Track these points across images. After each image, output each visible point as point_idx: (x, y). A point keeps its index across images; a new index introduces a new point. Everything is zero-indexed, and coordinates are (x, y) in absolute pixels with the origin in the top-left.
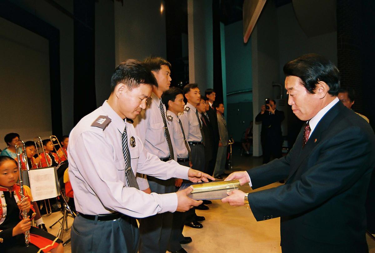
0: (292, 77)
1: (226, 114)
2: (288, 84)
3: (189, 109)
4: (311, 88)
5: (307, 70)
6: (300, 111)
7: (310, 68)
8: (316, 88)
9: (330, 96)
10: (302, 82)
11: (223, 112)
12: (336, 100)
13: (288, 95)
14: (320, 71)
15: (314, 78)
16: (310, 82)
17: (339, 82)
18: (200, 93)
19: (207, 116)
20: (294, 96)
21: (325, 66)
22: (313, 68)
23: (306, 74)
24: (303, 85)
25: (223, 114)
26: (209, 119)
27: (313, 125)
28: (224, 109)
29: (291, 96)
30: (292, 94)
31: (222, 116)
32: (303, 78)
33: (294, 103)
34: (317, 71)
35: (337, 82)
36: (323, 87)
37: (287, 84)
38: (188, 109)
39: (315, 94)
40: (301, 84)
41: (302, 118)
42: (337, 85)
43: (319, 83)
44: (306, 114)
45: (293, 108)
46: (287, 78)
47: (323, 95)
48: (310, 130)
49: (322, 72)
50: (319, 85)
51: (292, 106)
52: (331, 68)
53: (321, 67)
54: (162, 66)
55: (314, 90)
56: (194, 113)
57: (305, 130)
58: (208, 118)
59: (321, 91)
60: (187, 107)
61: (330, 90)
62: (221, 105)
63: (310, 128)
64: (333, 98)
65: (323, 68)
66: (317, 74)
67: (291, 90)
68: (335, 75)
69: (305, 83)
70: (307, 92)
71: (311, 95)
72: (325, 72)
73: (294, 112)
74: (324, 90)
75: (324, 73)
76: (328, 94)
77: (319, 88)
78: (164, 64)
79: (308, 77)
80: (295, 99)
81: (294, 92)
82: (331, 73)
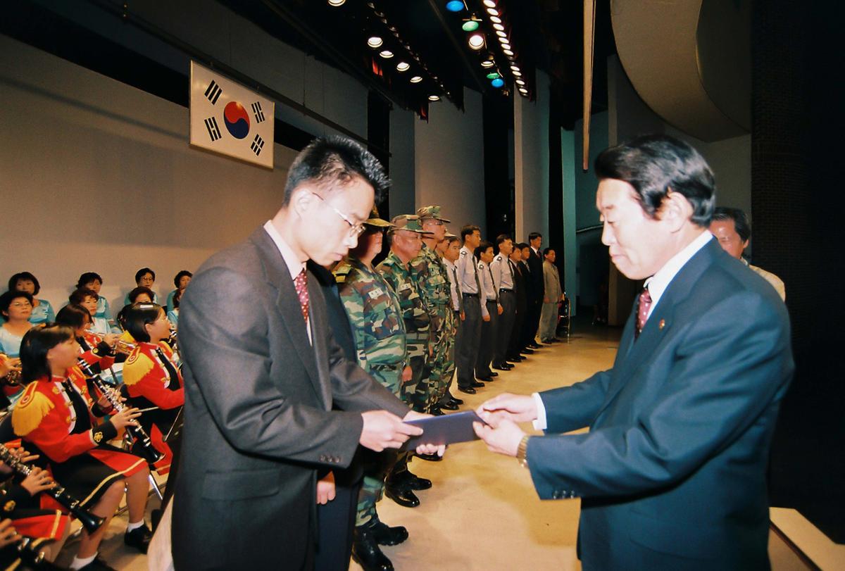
0: (613, 181)
2: (603, 199)
4: (652, 208)
5: (646, 168)
6: (627, 257)
7: (652, 164)
8: (664, 208)
9: (691, 226)
10: (635, 194)
12: (705, 237)
14: (672, 172)
15: (660, 187)
16: (651, 194)
19: (527, 266)
20: (616, 224)
21: (684, 161)
22: (659, 164)
23: (644, 176)
24: (636, 201)
26: (530, 268)
27: (656, 290)
29: (610, 225)
30: (610, 220)
31: (552, 265)
32: (636, 185)
33: (614, 240)
34: (667, 171)
35: (709, 197)
36: (677, 205)
37: (600, 198)
39: (660, 223)
40: (632, 197)
41: (631, 273)
42: (709, 204)
43: (670, 198)
44: (640, 264)
45: (612, 251)
46: (602, 183)
47: (678, 224)
48: (650, 301)
49: (677, 173)
50: (672, 201)
51: (609, 246)
52: (696, 165)
53: (675, 162)
54: (474, 231)
55: (658, 211)
57: (640, 302)
59: (674, 215)
61: (693, 215)
63: (649, 297)
64: (699, 231)
65: (679, 164)
66: (667, 178)
67: (608, 210)
68: (705, 182)
69: (641, 196)
70: (644, 216)
71: (653, 223)
72: (683, 174)
73: (614, 260)
74: (679, 213)
75: (681, 175)
76: (688, 222)
77: (668, 209)
78: (475, 229)
79: (648, 183)
80: (616, 232)
81: (614, 216)
82: (695, 177)
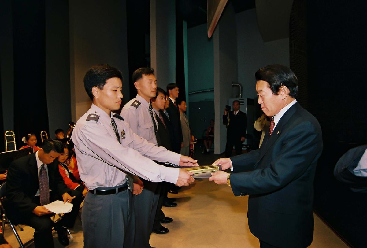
0: (262, 81)
1: (187, 112)
2: (259, 87)
3: (140, 103)
4: (276, 91)
5: (273, 77)
6: (267, 109)
7: (276, 75)
8: (280, 91)
9: (290, 97)
10: (269, 86)
11: (185, 110)
12: (294, 101)
13: (258, 96)
14: (283, 78)
15: (278, 83)
16: (275, 86)
17: (297, 87)
18: (156, 82)
19: (167, 114)
20: (263, 97)
21: (287, 75)
22: (278, 75)
23: (273, 79)
25: (185, 112)
27: (276, 120)
28: (186, 107)
29: (261, 97)
30: (261, 95)
31: (183, 114)
32: (270, 83)
33: (263, 102)
34: (281, 77)
35: (295, 87)
36: (285, 90)
37: (257, 87)
38: (137, 104)
39: (279, 96)
40: (269, 87)
41: (268, 114)
42: (295, 89)
43: (282, 87)
44: (272, 111)
45: (262, 106)
46: (258, 82)
47: (285, 96)
48: (274, 124)
49: (284, 78)
50: (282, 88)
51: (261, 104)
52: (291, 76)
53: (284, 75)
55: (278, 92)
56: (147, 109)
57: (271, 124)
58: (168, 116)
59: (283, 93)
60: (136, 101)
61: (290, 93)
62: (183, 102)
63: (274, 123)
64: (292, 99)
65: (285, 75)
66: (281, 80)
67: (260, 92)
68: (294, 81)
69: (272, 87)
70: (273, 94)
71: (276, 96)
73: (262, 110)
74: (285, 93)
75: (286, 79)
76: (288, 96)
77: (281, 91)
79: (274, 82)
80: (263, 99)
81: (262, 94)
82: (290, 80)
